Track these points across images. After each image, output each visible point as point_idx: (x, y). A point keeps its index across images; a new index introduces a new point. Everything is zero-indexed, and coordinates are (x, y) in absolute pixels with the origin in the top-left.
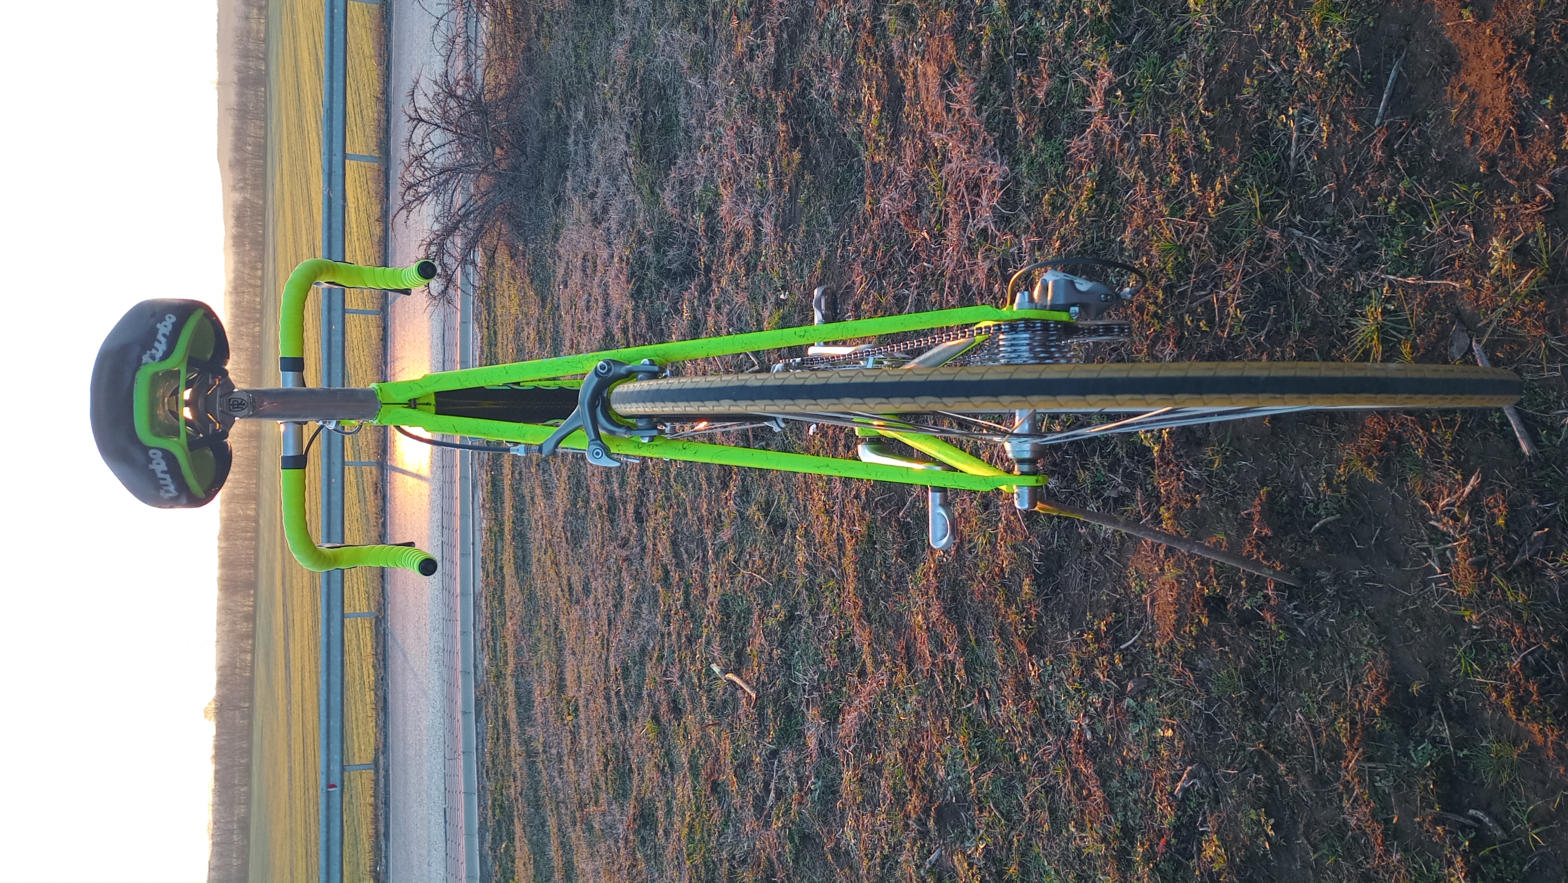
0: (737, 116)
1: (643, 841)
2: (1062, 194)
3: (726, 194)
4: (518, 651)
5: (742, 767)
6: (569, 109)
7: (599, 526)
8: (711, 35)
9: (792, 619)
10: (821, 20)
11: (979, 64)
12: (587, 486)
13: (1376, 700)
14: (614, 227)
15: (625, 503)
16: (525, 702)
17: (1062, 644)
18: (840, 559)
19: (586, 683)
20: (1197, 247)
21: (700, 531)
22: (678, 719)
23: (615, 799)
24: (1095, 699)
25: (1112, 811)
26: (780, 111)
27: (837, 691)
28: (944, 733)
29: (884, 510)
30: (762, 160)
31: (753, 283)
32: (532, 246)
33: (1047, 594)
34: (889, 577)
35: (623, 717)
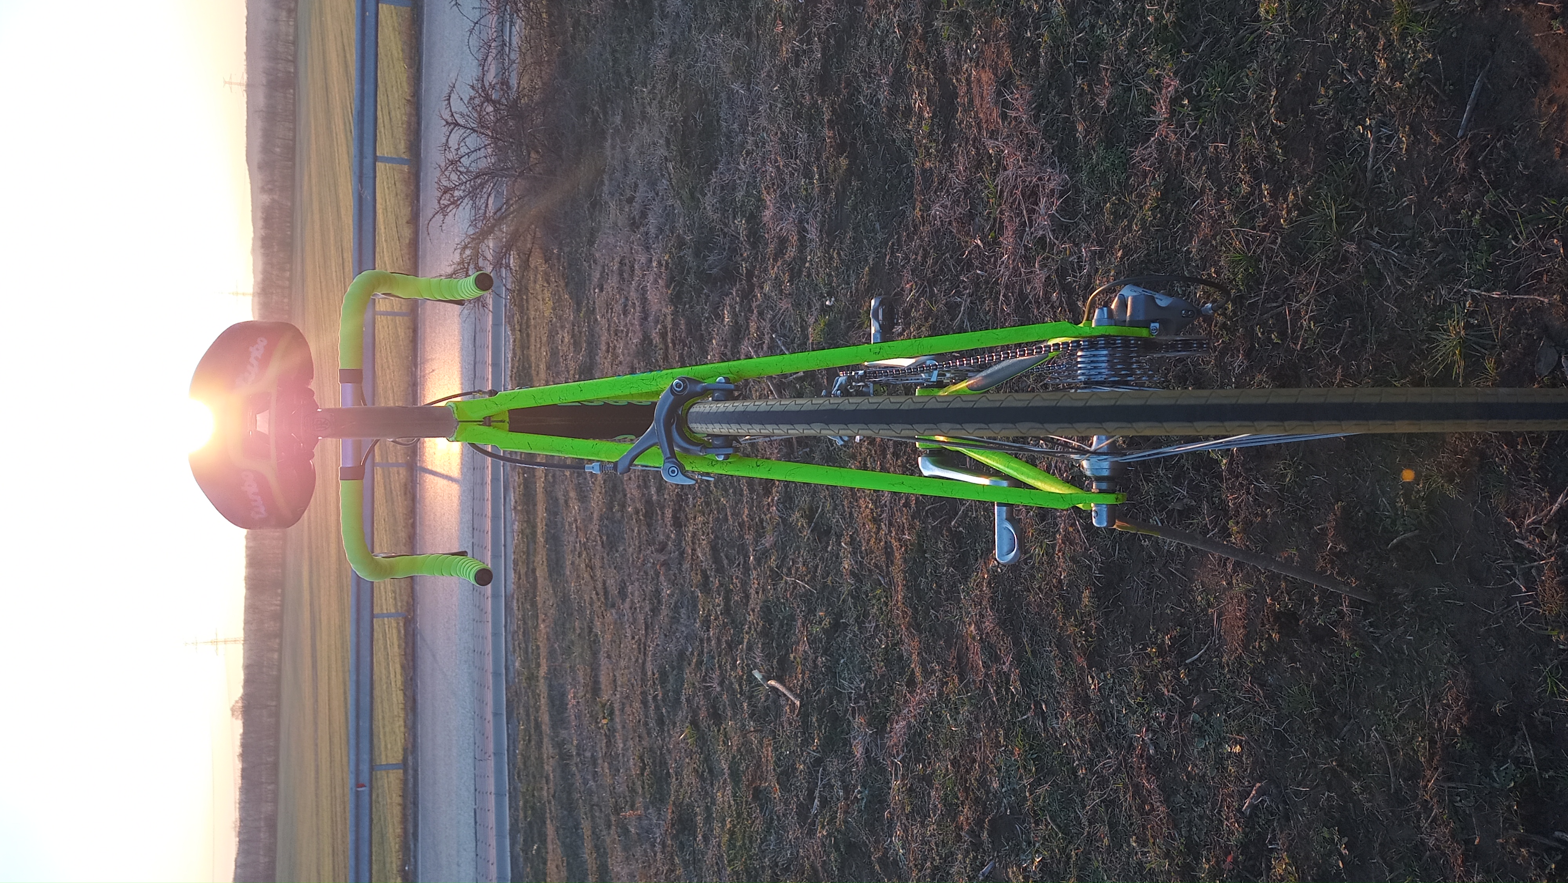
0: (782, 122)
1: (682, 846)
2: (1124, 203)
3: (769, 199)
4: (552, 653)
5: (785, 776)
6: (605, 114)
7: (636, 530)
8: (755, 40)
9: (837, 626)
10: (870, 26)
11: (1038, 71)
12: (624, 490)
13: (1457, 719)
14: (653, 231)
15: (662, 508)
16: (558, 704)
17: (1124, 658)
18: (887, 567)
19: (622, 686)
20: (1269, 258)
21: (741, 537)
22: (718, 724)
23: (652, 803)
24: (1158, 713)
25: (1176, 826)
26: (826, 117)
27: (886, 700)
28: (998, 745)
29: (934, 519)
30: (807, 166)
31: (798, 289)
32: (566, 249)
33: (1107, 607)
34: (940, 587)
35: (661, 722)
